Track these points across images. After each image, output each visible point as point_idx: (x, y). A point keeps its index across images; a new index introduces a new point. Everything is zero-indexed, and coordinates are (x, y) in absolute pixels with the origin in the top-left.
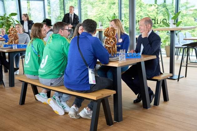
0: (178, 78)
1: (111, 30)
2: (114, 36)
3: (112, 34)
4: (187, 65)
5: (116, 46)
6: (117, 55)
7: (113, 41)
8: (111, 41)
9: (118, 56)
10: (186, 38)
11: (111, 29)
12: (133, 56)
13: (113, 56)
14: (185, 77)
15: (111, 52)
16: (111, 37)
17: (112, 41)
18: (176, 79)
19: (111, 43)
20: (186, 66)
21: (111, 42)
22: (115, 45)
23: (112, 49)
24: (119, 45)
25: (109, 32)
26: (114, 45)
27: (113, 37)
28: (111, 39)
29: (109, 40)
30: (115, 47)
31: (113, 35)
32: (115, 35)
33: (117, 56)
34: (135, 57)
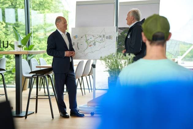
0: (25, 115)
4: (37, 97)
10: (40, 65)
14: (35, 113)
18: (24, 116)
20: (35, 98)
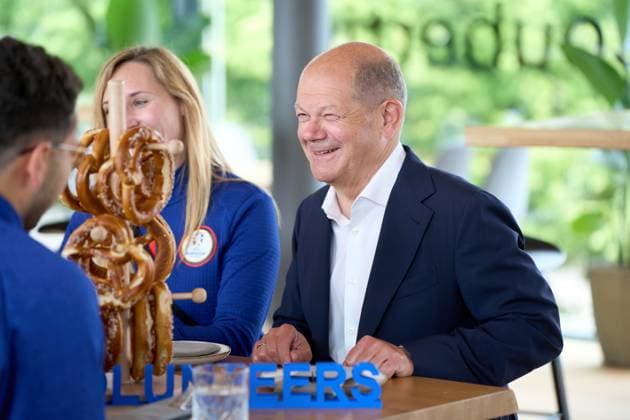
1: (125, 157)
2: (147, 209)
3: (138, 190)
5: (166, 299)
6: (178, 379)
7: (139, 251)
8: (118, 252)
9: (185, 387)
11: (125, 145)
12: (310, 388)
13: (140, 392)
15: (116, 348)
16: (122, 217)
17: (129, 257)
19: (128, 267)
21: (121, 262)
22: (153, 292)
23: (133, 323)
24: (190, 290)
25: (108, 175)
26: (150, 290)
27: (142, 216)
28: (126, 232)
29: (105, 245)
30: (154, 305)
31: (143, 202)
32: (164, 201)
33: (169, 393)
34: (328, 397)
